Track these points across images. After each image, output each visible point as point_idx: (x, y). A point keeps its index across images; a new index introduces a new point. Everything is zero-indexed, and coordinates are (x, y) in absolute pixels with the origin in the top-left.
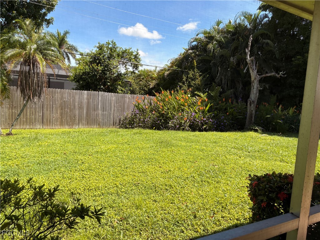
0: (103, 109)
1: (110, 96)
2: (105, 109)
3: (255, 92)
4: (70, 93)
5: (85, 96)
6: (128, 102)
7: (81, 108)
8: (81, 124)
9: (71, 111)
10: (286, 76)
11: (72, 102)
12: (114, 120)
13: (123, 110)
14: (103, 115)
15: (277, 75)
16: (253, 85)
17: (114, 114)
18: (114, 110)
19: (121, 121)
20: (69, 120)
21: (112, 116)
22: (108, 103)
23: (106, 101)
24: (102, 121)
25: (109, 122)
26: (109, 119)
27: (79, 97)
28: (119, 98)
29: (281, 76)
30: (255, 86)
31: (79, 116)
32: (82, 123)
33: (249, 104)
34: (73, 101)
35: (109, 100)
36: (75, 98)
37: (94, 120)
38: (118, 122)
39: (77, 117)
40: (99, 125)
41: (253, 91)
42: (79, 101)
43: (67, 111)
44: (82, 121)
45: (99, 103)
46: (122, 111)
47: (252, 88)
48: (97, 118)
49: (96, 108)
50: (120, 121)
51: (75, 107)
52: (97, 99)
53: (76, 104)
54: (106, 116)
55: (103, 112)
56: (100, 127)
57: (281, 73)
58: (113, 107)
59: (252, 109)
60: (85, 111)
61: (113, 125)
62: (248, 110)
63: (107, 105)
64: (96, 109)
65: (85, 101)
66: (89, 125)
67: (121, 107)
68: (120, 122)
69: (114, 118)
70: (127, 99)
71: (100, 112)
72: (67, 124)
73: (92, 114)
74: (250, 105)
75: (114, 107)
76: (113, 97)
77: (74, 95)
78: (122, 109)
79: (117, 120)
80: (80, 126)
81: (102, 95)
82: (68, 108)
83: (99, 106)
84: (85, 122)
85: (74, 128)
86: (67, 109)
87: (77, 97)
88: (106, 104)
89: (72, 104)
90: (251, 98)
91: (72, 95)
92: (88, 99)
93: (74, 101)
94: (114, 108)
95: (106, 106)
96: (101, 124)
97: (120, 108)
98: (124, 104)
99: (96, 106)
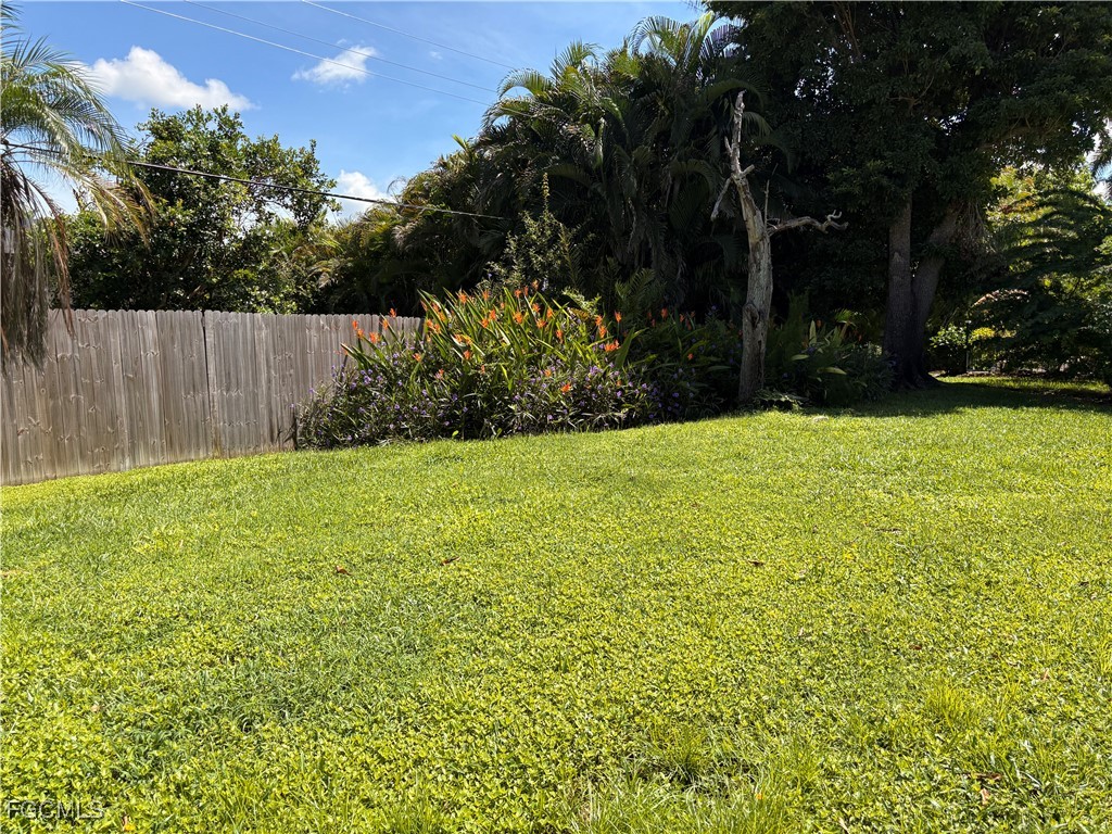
0: (228, 382)
1: (249, 325)
2: (233, 380)
3: (763, 281)
4: (83, 324)
5: (151, 334)
6: (319, 343)
7: (135, 382)
8: (142, 451)
9: (93, 400)
10: (846, 224)
11: (94, 362)
12: (271, 421)
13: (303, 378)
14: (228, 404)
15: (817, 224)
16: (755, 258)
17: (269, 395)
18: (269, 381)
19: (298, 421)
20: (90, 440)
21: (262, 406)
22: (245, 351)
23: (235, 346)
24: (228, 429)
25: (252, 429)
26: (252, 415)
27: (125, 340)
28: (282, 332)
29: (829, 228)
30: (762, 262)
31: (131, 419)
32: (146, 444)
33: (750, 323)
34: (99, 355)
35: (245, 343)
36: (105, 343)
37: (197, 427)
38: (287, 425)
39: (122, 423)
40: (216, 444)
41: (759, 279)
42: (126, 354)
43: (78, 400)
44: (145, 437)
45: (211, 358)
46: (298, 381)
47: (754, 269)
48: (205, 420)
49: (197, 376)
50: (295, 419)
51: (108, 379)
52: (200, 340)
53: (116, 367)
54: (243, 406)
55: (228, 390)
56: (222, 453)
57: (832, 218)
58: (263, 367)
59: (760, 338)
60: (154, 396)
61: (272, 439)
62: (746, 344)
63: (242, 364)
64: (198, 382)
65: (153, 352)
66: (175, 451)
67: (294, 366)
68: (295, 425)
69: (270, 412)
70: (313, 332)
71: (215, 392)
72: (82, 456)
73: (187, 405)
74: (754, 326)
75: (269, 367)
76: (260, 329)
77: (102, 331)
78: (297, 372)
79: (282, 418)
80: (142, 459)
81: (218, 326)
82: (81, 391)
83: (212, 372)
84: (161, 440)
85: (115, 468)
86: (77, 392)
87: (116, 340)
88: (236, 360)
89: (96, 371)
90: (752, 302)
91: (91, 333)
92: (162, 344)
93: (104, 353)
94: (269, 372)
95: (236, 367)
96: (223, 439)
97: (292, 371)
98: (304, 354)
99: (197, 370)
